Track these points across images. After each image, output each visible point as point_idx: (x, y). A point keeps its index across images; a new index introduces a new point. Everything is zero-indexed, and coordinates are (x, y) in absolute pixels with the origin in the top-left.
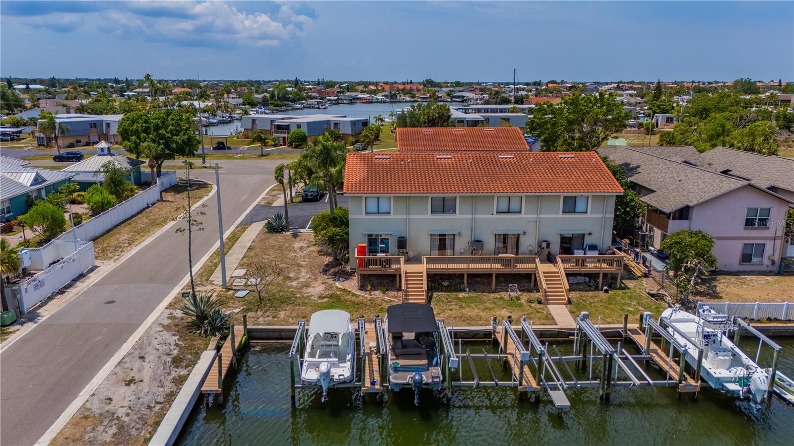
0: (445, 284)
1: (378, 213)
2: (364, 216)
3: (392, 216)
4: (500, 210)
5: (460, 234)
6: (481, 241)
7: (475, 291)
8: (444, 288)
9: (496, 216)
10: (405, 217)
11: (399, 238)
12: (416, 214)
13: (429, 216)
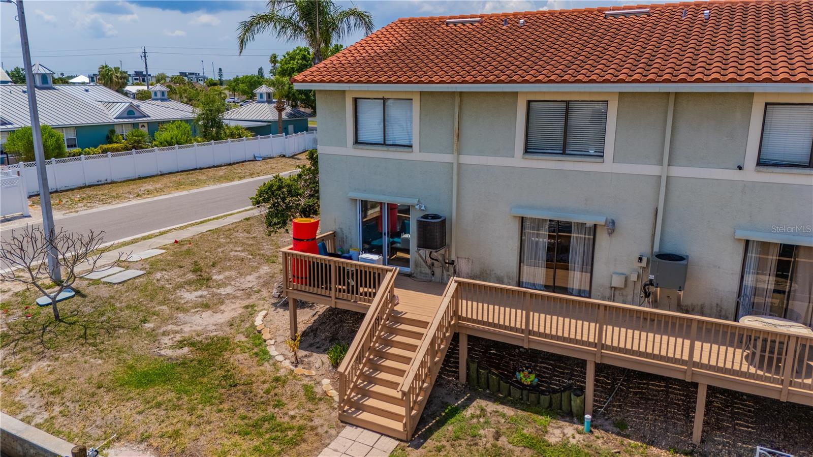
0: (528, 378)
1: (384, 144)
2: (350, 150)
3: (416, 155)
4: (768, 155)
5: (612, 227)
6: (681, 258)
7: (621, 428)
8: (516, 393)
9: (751, 174)
10: (448, 158)
11: (426, 217)
12: (481, 153)
13: (518, 160)
